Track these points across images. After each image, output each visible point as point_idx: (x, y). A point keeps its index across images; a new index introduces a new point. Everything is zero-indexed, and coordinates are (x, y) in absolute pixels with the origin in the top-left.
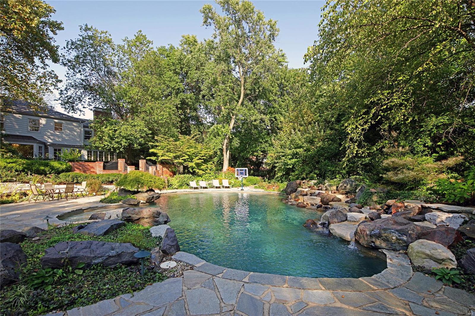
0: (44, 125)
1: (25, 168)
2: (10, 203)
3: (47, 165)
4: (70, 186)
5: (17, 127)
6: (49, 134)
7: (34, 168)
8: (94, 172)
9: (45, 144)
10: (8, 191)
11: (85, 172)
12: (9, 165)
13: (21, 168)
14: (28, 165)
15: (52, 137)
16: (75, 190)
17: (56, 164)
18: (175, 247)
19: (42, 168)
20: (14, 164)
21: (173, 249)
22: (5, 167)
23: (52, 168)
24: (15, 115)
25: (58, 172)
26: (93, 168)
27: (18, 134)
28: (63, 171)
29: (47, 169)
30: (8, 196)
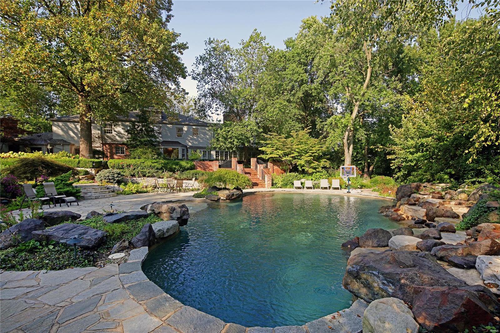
0: (186, 131)
1: (163, 166)
2: (145, 193)
3: (177, 164)
4: (180, 181)
5: (169, 135)
6: (189, 139)
7: (168, 167)
8: (211, 170)
9: (186, 147)
10: (146, 184)
11: (204, 169)
12: (153, 165)
13: (160, 166)
14: (165, 164)
15: (191, 141)
16: (184, 185)
17: (183, 163)
18: (142, 241)
19: (174, 166)
20: (156, 164)
21: (140, 243)
22: (151, 166)
23: (181, 166)
24: (168, 125)
25: (184, 169)
26: (211, 166)
27: (170, 140)
28: (188, 169)
29: (177, 167)
30: (146, 187)
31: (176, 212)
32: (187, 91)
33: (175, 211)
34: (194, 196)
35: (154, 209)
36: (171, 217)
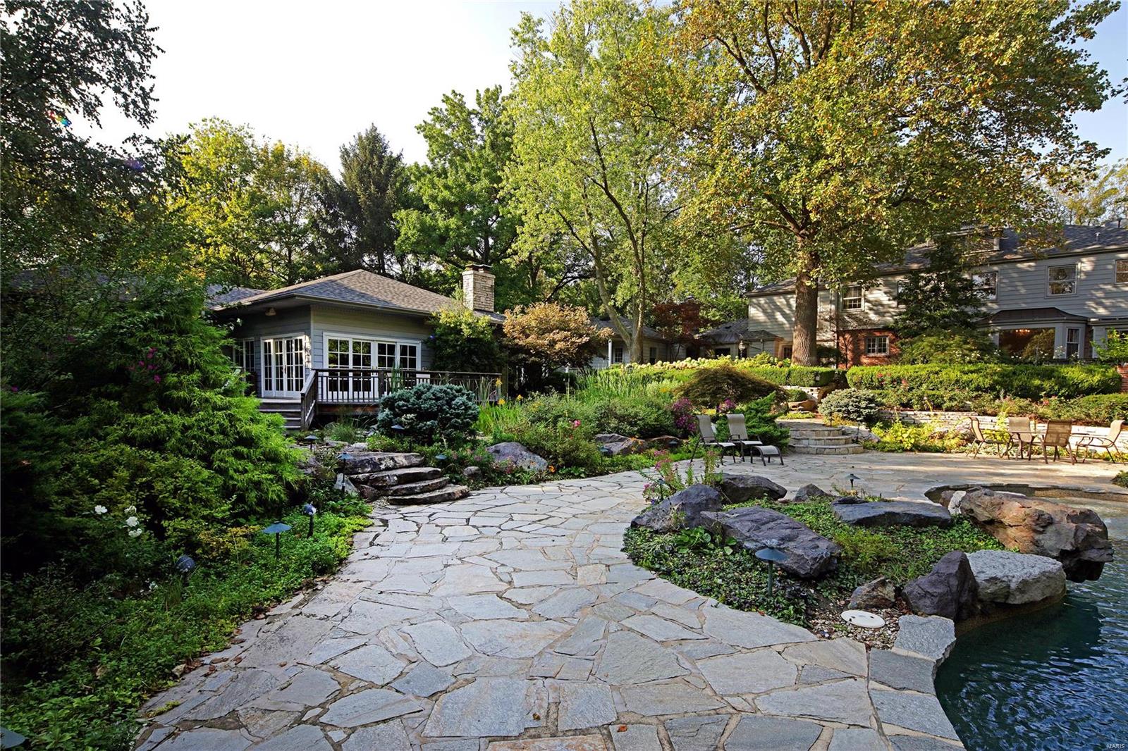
0: (1087, 273)
1: (997, 382)
2: (937, 451)
3: (1048, 375)
4: (1059, 428)
5: (1023, 291)
6: (1100, 294)
7: (1016, 383)
9: (1085, 321)
10: (943, 429)
12: (965, 378)
13: (987, 382)
14: (1003, 375)
15: (1107, 302)
16: (1073, 440)
17: (1074, 373)
19: (1037, 382)
20: (975, 375)
22: (957, 381)
23: (1063, 382)
24: (1019, 265)
25: (1075, 391)
27: (1024, 306)
28: (1091, 390)
29: (1047, 385)
30: (942, 437)
31: (1058, 533)
32: (1100, 148)
33: (1051, 529)
34: (1116, 480)
35: (973, 507)
36: (1036, 543)
